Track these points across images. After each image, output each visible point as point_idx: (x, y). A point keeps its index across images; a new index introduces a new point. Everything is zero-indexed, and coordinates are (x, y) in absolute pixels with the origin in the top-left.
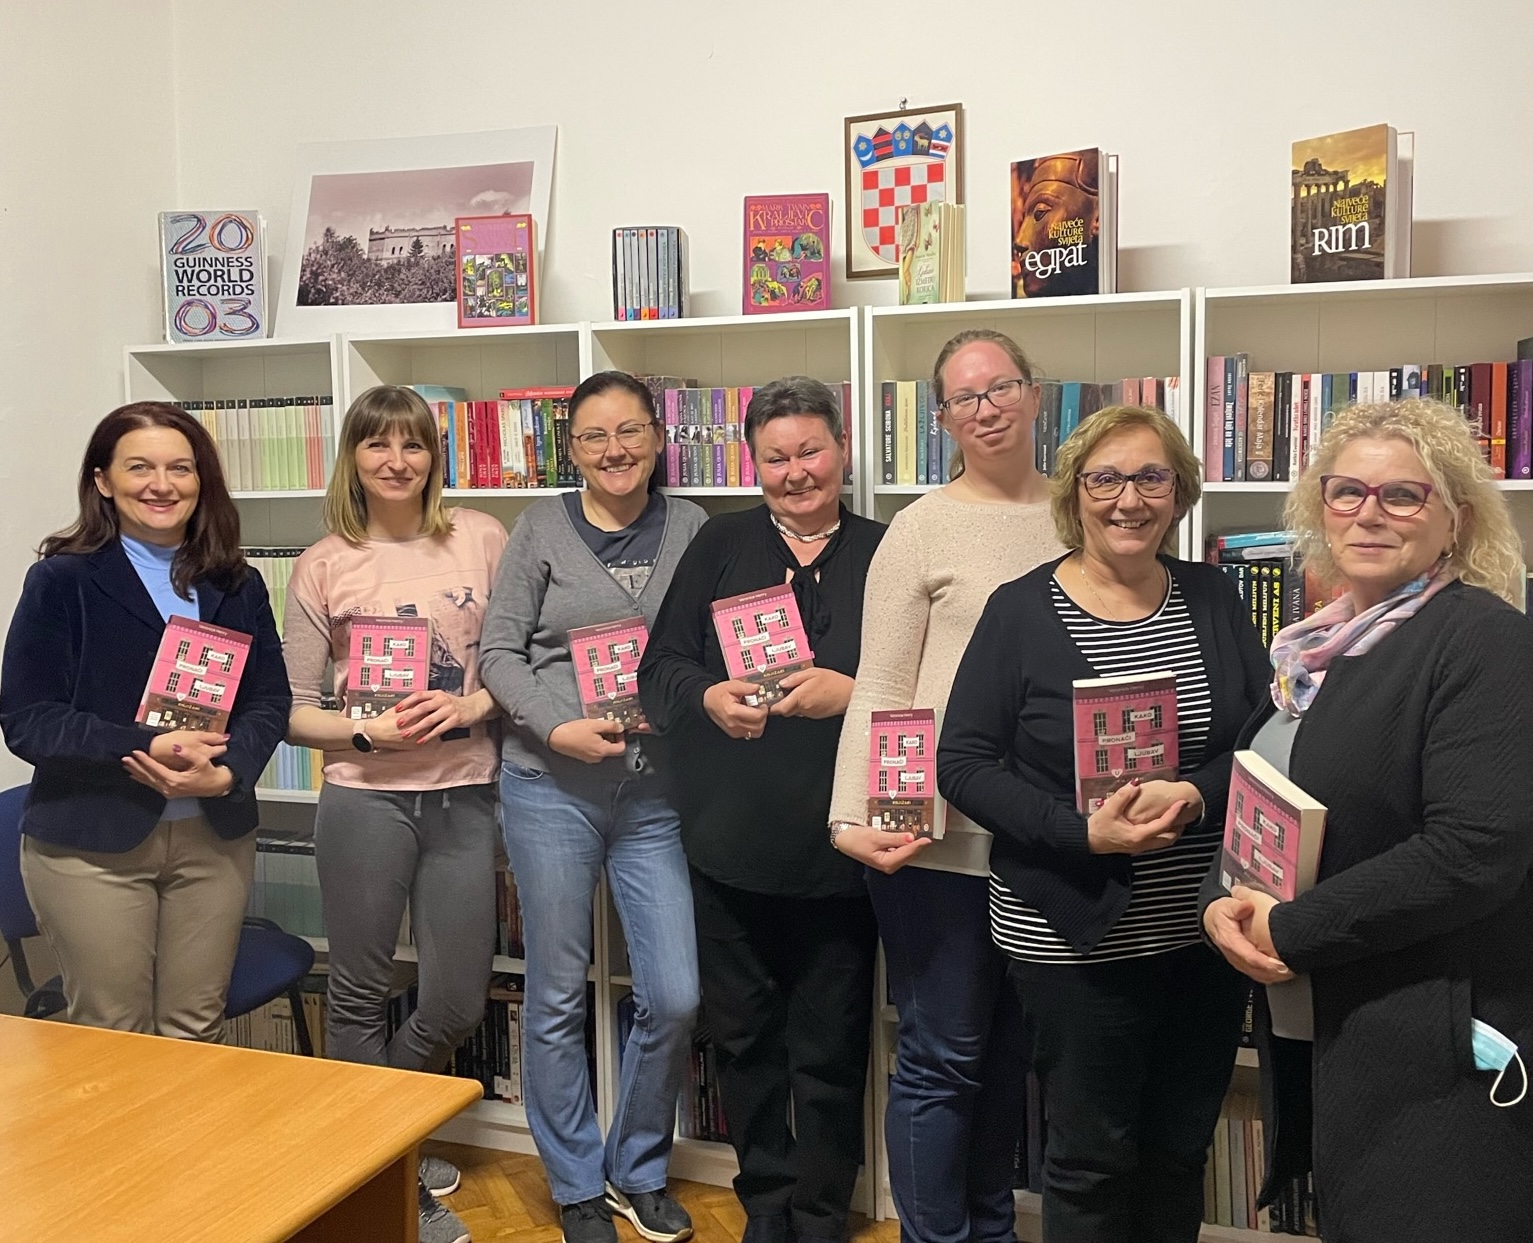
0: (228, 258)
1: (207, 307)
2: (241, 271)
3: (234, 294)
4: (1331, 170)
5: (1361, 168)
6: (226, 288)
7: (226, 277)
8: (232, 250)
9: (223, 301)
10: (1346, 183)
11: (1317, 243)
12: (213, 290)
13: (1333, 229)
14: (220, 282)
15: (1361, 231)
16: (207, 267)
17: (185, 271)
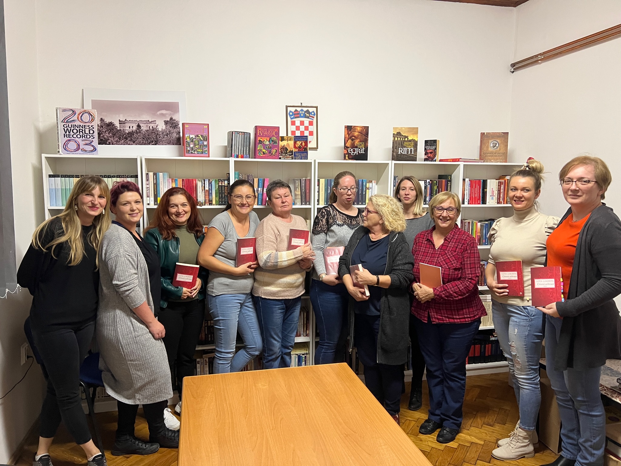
0: (84, 126)
1: (76, 142)
2: (89, 130)
3: (87, 138)
4: (404, 135)
5: (412, 136)
6: (84, 136)
7: (84, 132)
8: (86, 122)
9: (83, 140)
10: (408, 139)
11: (400, 151)
12: (79, 136)
13: (404, 148)
14: (81, 134)
15: (411, 150)
16: (76, 128)
17: (67, 129)
